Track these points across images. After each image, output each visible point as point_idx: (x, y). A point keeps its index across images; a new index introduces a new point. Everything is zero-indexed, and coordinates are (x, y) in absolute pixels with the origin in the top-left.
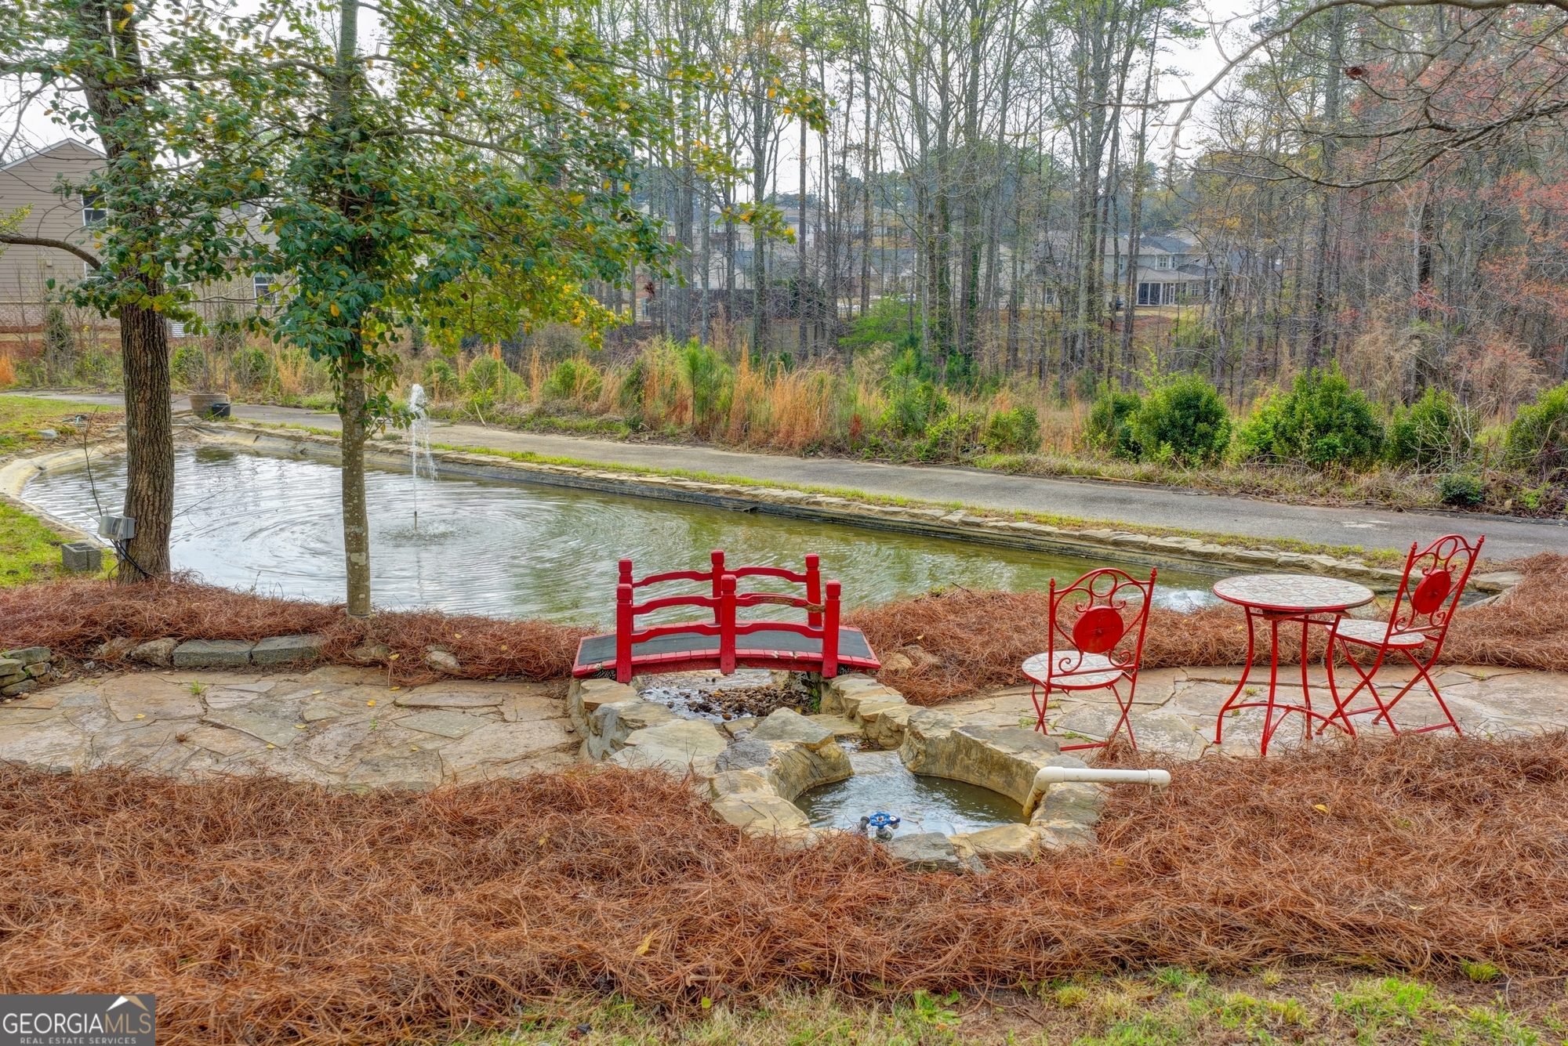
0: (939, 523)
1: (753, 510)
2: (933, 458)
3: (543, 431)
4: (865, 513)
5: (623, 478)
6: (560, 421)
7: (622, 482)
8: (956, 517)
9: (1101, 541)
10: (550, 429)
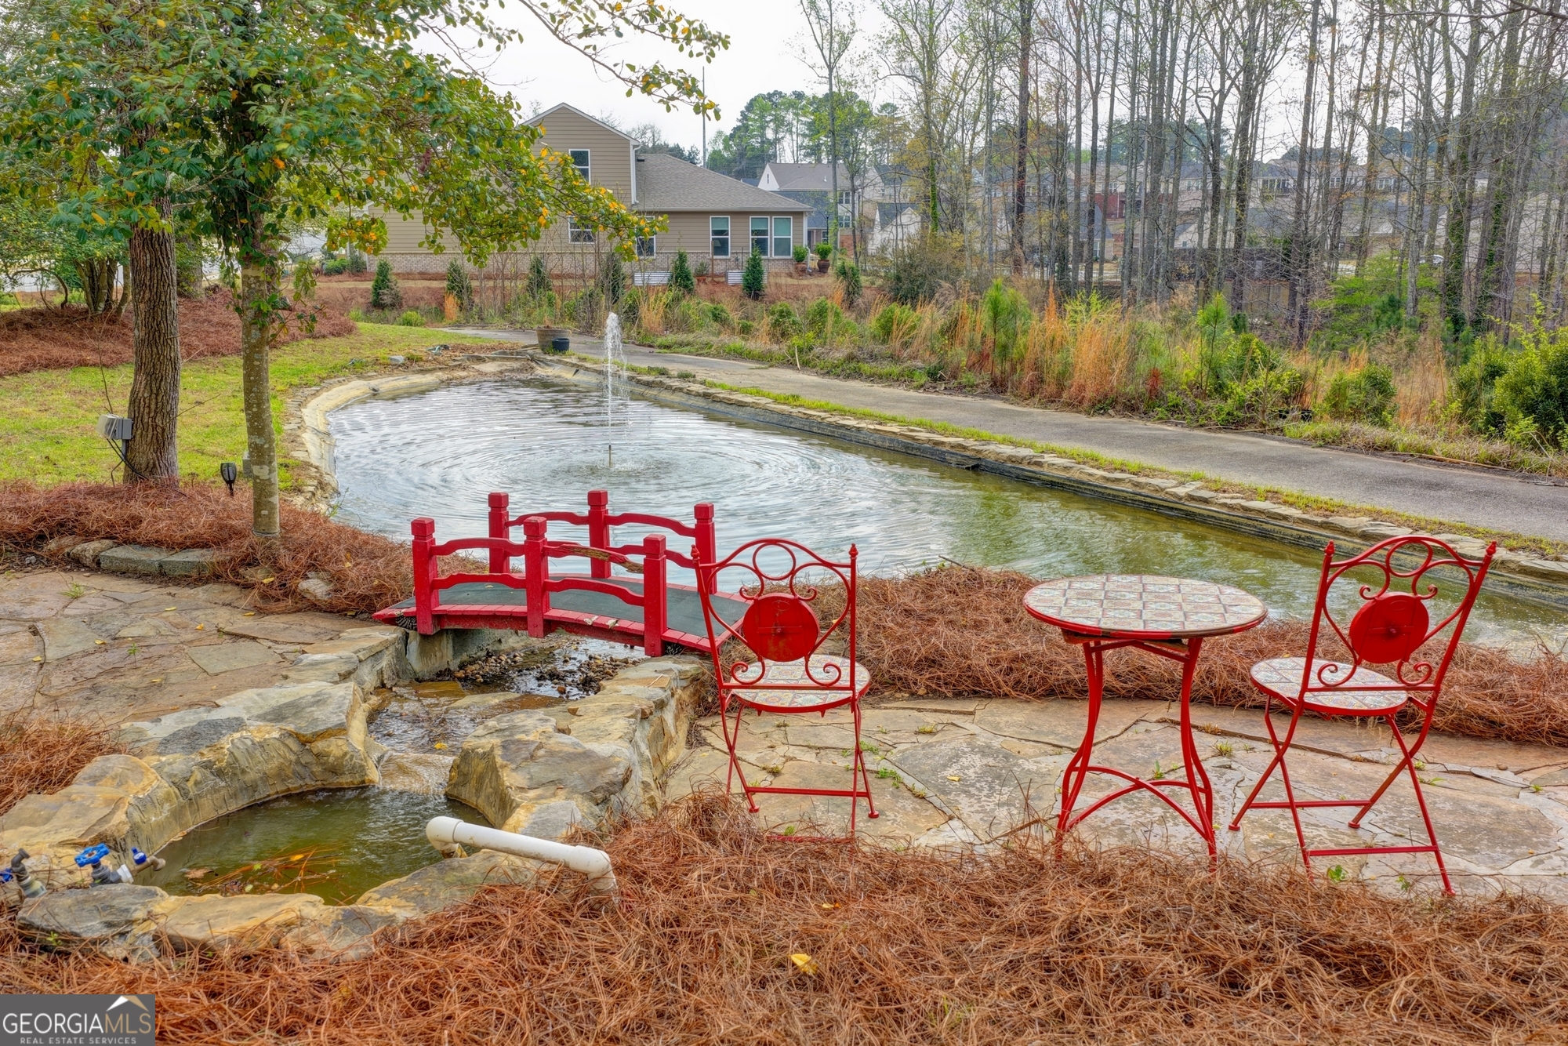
0: (1162, 495)
1: (975, 468)
2: (1233, 424)
3: (848, 377)
4: (1085, 478)
5: (863, 425)
6: (866, 368)
7: (859, 429)
8: (1181, 491)
9: (1346, 532)
10: (856, 374)
